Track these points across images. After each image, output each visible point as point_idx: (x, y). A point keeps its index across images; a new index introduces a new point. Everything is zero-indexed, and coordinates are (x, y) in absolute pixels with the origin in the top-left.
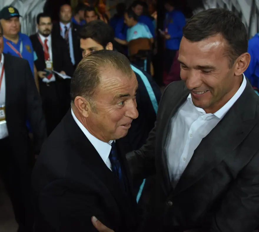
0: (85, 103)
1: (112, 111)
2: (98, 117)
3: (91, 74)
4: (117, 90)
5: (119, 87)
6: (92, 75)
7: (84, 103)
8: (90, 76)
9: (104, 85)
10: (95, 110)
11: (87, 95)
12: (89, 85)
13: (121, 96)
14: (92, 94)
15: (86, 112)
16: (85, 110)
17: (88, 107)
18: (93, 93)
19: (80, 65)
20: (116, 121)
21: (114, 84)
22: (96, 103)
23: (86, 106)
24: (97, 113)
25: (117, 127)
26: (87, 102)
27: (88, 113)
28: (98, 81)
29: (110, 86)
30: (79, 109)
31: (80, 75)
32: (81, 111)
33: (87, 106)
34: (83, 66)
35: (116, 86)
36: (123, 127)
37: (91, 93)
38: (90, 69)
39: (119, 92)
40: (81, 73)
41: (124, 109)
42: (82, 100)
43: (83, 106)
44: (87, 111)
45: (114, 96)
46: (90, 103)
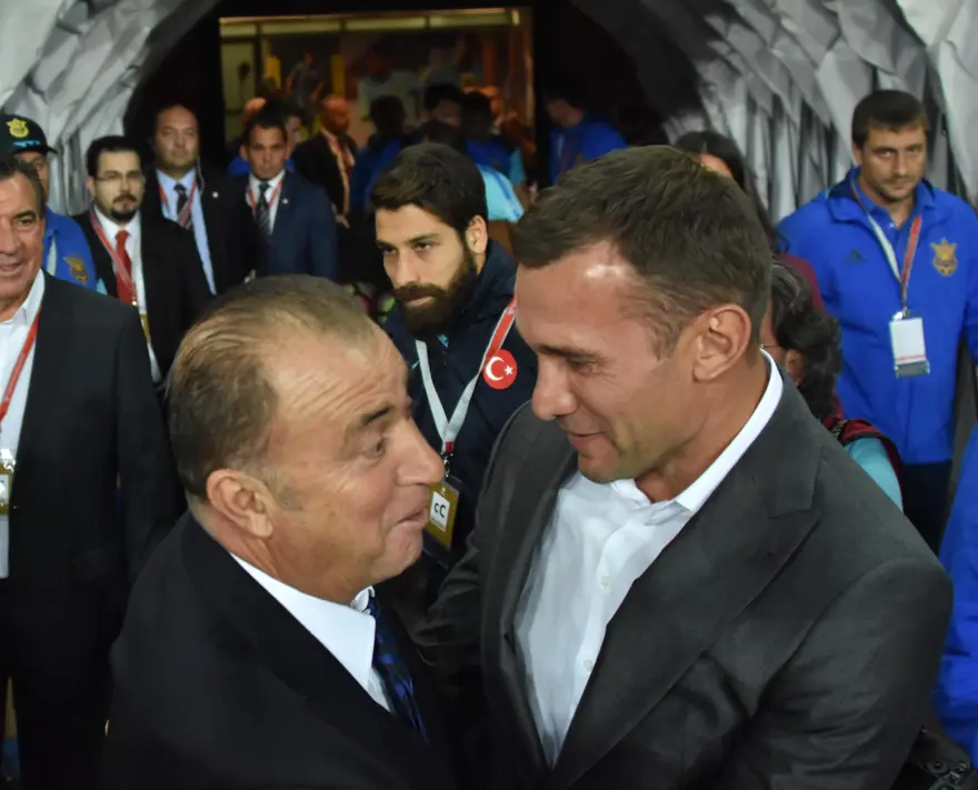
0: (248, 487)
1: (352, 483)
2: (311, 521)
3: (236, 380)
4: (346, 406)
5: (349, 389)
6: (242, 382)
7: (243, 490)
8: (236, 386)
9: (296, 401)
10: (289, 498)
11: (246, 458)
12: (242, 420)
13: (369, 419)
14: (265, 449)
15: (261, 518)
16: (256, 511)
17: (264, 498)
18: (267, 441)
19: (186, 363)
20: (375, 511)
21: (328, 387)
22: (286, 472)
23: (253, 499)
24: (301, 509)
25: (384, 533)
26: (253, 483)
27: (268, 520)
28: (270, 393)
29: (315, 400)
30: (232, 517)
31: (198, 398)
32: (241, 523)
33: (257, 496)
34: (198, 361)
35: (339, 391)
36: (406, 524)
37: (259, 444)
38: (228, 363)
39: (356, 410)
40: (200, 387)
41: (388, 461)
42: (232, 479)
43: (244, 500)
44: (263, 511)
45: (344, 428)
46: (266, 484)
